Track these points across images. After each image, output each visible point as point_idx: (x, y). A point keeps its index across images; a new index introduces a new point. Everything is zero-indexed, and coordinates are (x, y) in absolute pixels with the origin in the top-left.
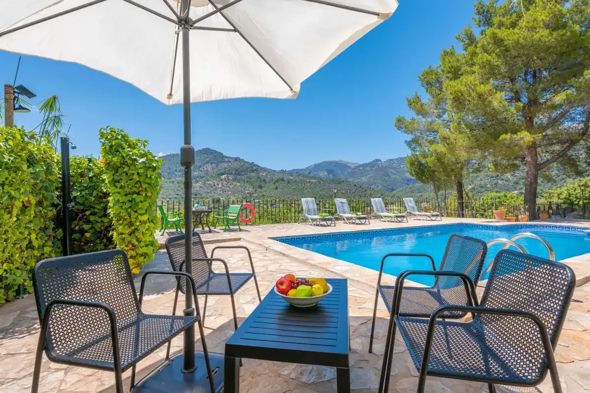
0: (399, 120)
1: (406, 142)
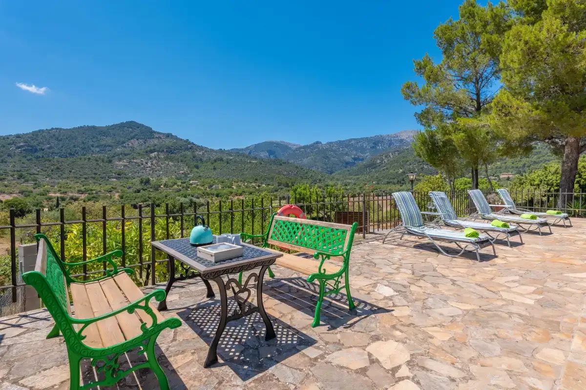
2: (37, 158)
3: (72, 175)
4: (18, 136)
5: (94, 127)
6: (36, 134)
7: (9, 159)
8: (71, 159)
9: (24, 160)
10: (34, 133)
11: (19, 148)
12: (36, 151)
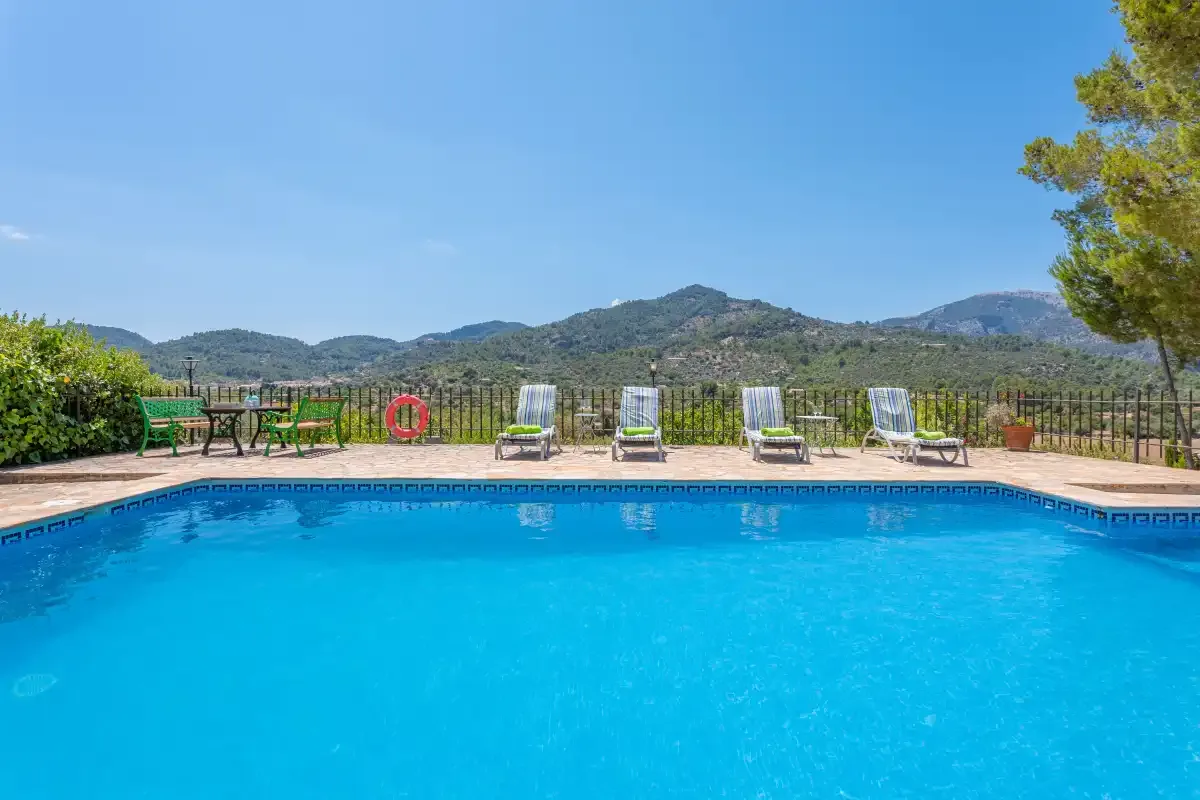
0: (1036, 152)
1: (1059, 216)
2: (572, 354)
3: (609, 379)
4: (554, 325)
5: (641, 303)
6: (573, 321)
7: (543, 359)
8: (610, 355)
9: (558, 358)
10: (571, 320)
11: (553, 341)
12: (571, 344)
